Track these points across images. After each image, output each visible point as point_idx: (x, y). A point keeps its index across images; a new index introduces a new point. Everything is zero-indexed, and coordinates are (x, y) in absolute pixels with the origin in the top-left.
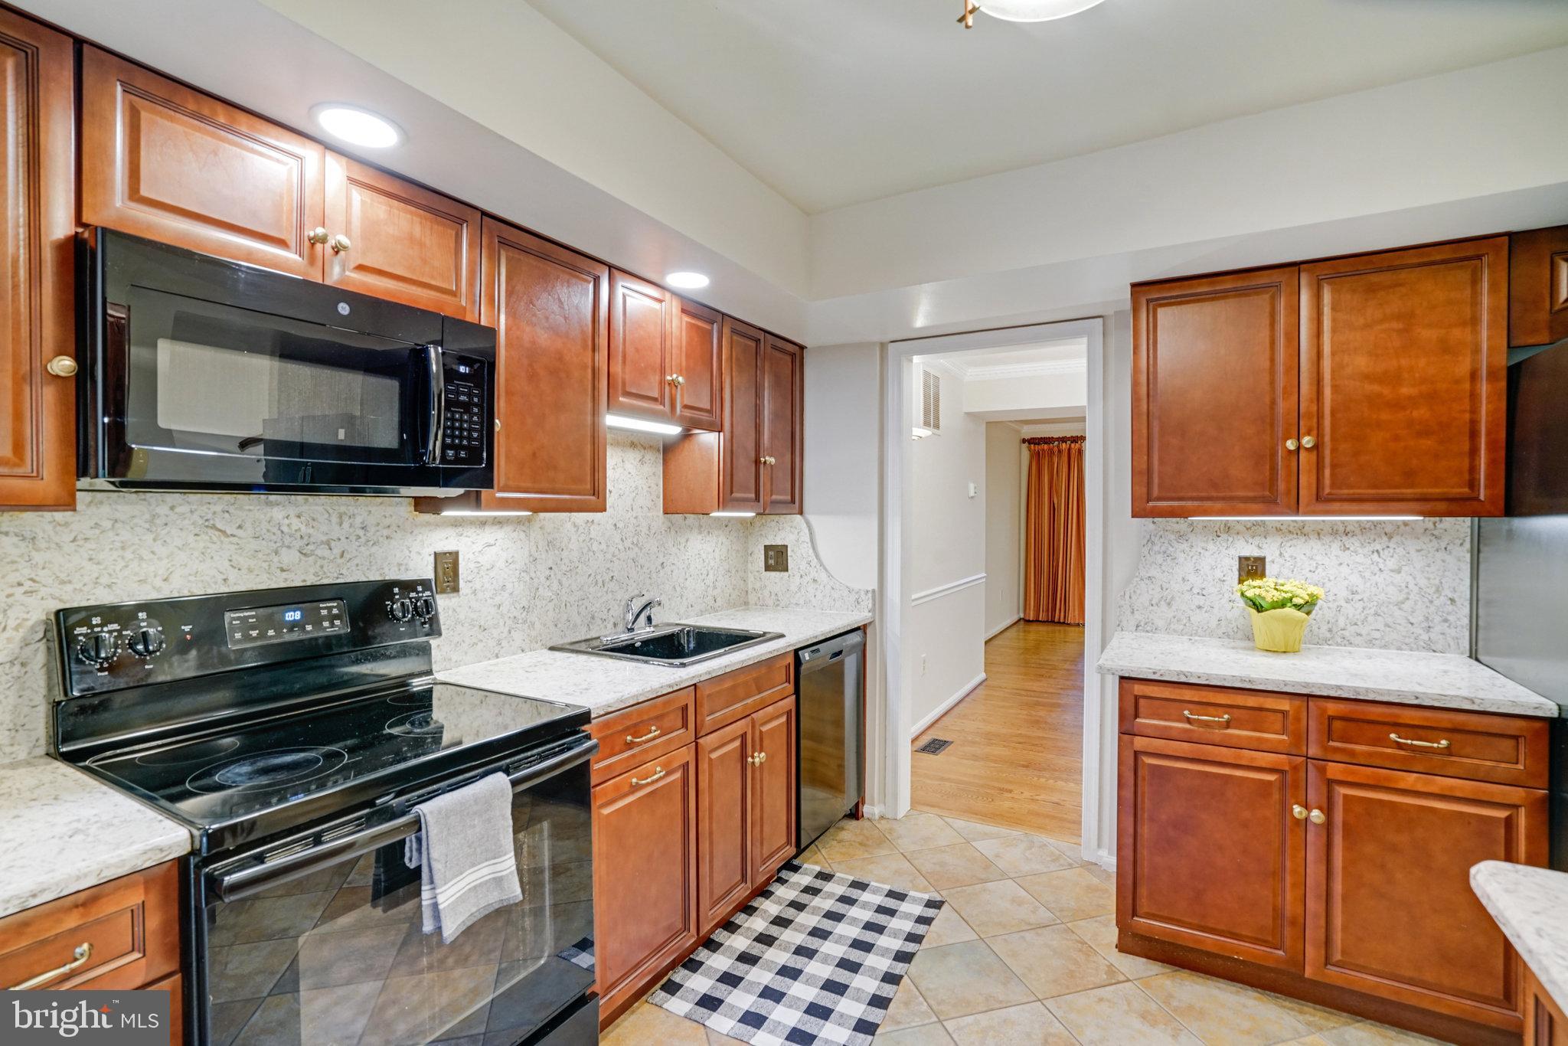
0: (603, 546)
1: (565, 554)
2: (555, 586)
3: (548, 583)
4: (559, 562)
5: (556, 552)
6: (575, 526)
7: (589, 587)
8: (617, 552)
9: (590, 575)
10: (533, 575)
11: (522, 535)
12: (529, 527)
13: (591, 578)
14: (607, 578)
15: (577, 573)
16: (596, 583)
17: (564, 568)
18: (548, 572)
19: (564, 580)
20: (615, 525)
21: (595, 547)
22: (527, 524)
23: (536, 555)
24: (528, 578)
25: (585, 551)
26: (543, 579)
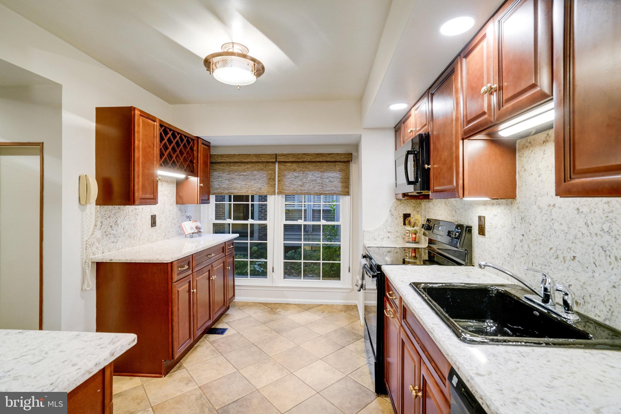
0: (564, 227)
1: (532, 227)
2: (526, 247)
3: (521, 244)
4: (528, 232)
5: (526, 225)
6: (539, 208)
7: (550, 258)
8: (579, 235)
9: (551, 249)
10: (514, 237)
11: (508, 211)
12: (511, 207)
13: (552, 251)
14: (569, 256)
15: (540, 244)
16: (557, 257)
17: (532, 237)
18: (521, 237)
19: (531, 245)
20: (578, 209)
21: (556, 226)
22: (510, 205)
23: (515, 225)
24: (511, 238)
25: (548, 228)
26: (518, 241)
